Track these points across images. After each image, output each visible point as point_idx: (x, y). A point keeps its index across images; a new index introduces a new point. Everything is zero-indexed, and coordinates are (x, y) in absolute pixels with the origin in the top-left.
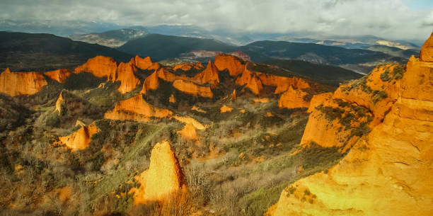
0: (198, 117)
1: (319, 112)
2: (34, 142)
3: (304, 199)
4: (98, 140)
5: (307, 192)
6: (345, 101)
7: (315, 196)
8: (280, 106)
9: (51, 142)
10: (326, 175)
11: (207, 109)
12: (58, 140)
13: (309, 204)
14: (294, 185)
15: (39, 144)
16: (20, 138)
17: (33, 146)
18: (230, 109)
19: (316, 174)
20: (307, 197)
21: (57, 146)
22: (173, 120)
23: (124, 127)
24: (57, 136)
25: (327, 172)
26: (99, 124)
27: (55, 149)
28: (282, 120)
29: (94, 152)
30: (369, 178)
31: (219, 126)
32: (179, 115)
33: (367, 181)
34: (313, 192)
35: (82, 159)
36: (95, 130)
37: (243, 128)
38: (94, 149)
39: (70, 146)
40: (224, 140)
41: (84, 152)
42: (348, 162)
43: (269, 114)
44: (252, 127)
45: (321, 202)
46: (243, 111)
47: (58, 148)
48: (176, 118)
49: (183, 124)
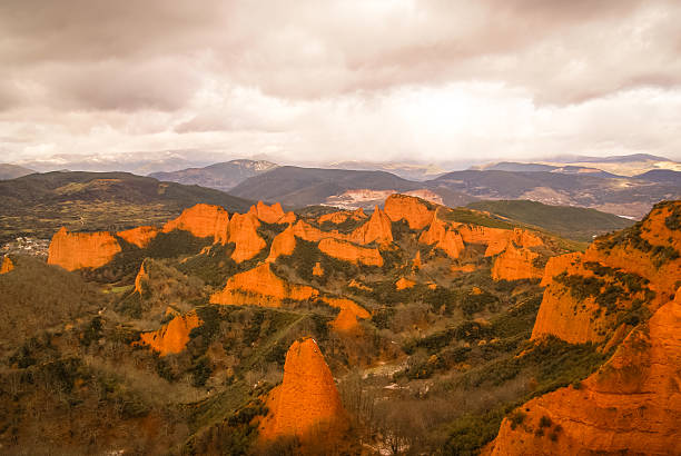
0: (360, 299)
1: (561, 286)
2: (102, 342)
3: (540, 433)
4: (200, 337)
5: (546, 422)
6: (604, 265)
7: (559, 429)
8: (495, 276)
9: (128, 342)
10: (577, 394)
11: (375, 285)
12: (140, 339)
13: (550, 442)
14: (522, 409)
15: (111, 344)
16: (82, 335)
17: (101, 348)
18: (411, 285)
19: (558, 390)
20: (546, 429)
21: (138, 348)
22: (320, 303)
23: (242, 317)
24: (138, 333)
25: (578, 387)
26: (200, 313)
27: (135, 353)
28: (497, 299)
29: (195, 357)
30: (654, 397)
31: (393, 312)
32: (330, 296)
33: (650, 402)
34: (555, 421)
35: (175, 368)
36: (195, 322)
37: (433, 315)
38: (195, 353)
39: (157, 348)
40: (403, 334)
41: (179, 357)
42: (614, 369)
43: (476, 291)
44: (448, 312)
45: (570, 438)
46: (433, 287)
47: (139, 352)
48: (325, 300)
49: (336, 311)
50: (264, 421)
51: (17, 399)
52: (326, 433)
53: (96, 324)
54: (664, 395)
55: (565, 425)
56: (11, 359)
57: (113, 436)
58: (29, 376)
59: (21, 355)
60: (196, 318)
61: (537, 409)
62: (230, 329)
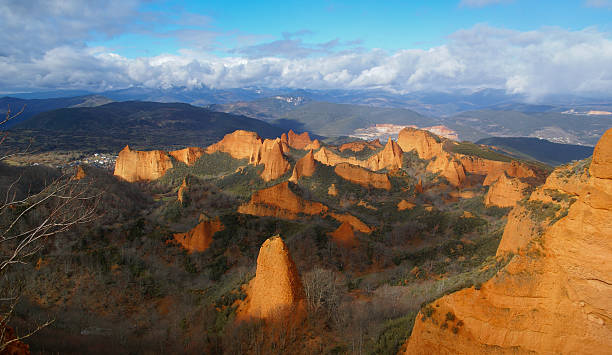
0: (362, 215)
2: (144, 239)
3: (445, 326)
4: (221, 240)
5: (451, 317)
6: (563, 192)
7: (461, 323)
8: (487, 203)
9: (164, 240)
11: (380, 205)
12: (172, 238)
13: (452, 334)
14: (434, 305)
15: (149, 241)
16: (128, 232)
17: (142, 243)
18: (410, 206)
19: (464, 290)
20: (450, 323)
21: (170, 245)
22: (329, 217)
23: (257, 225)
24: (172, 233)
25: (479, 287)
26: (225, 219)
27: (168, 249)
28: (486, 223)
29: (215, 256)
30: (547, 301)
31: (390, 229)
32: (337, 212)
33: (542, 306)
34: (459, 317)
35: (199, 264)
36: (218, 227)
37: (427, 233)
38: (216, 252)
39: (186, 246)
40: (395, 248)
41: (202, 255)
42: (509, 274)
43: (467, 214)
44: (440, 232)
45: (470, 332)
46: (430, 209)
47: (172, 249)
48: (333, 215)
49: (337, 224)
50: (242, 304)
51: (70, 276)
53: (140, 224)
54: (556, 301)
55: (466, 321)
56: (73, 247)
59: (80, 244)
60: (219, 224)
61: (450, 303)
62: (246, 234)
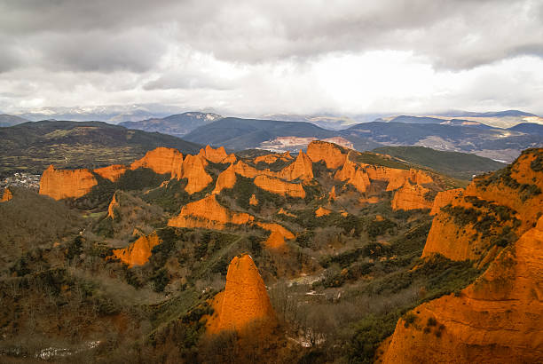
0: (287, 224)
1: (446, 215)
2: (82, 256)
3: (427, 331)
4: (160, 253)
5: (432, 322)
6: (481, 199)
7: (442, 327)
8: (394, 207)
9: (103, 256)
10: (457, 300)
11: (299, 213)
12: (112, 254)
13: (435, 338)
14: (414, 312)
15: (90, 258)
16: (67, 251)
17: (82, 261)
18: (327, 213)
19: (443, 297)
20: (433, 328)
21: (111, 261)
22: (255, 227)
23: (193, 237)
24: (111, 249)
25: (459, 295)
26: (161, 234)
27: (109, 265)
28: (395, 225)
29: (156, 269)
30: (518, 303)
31: (313, 234)
32: (263, 221)
33: (515, 308)
34: (440, 322)
35: (141, 277)
36: (156, 241)
37: (345, 237)
38: (156, 265)
39: (126, 261)
40: (321, 252)
41: (144, 269)
42: (487, 281)
43: (379, 218)
44: (357, 235)
45: (451, 335)
46: (345, 214)
47: (112, 265)
48: (259, 224)
49: (268, 233)
50: (210, 319)
51: (16, 300)
52: (259, 329)
53: (78, 242)
54: (526, 302)
55: (447, 325)
56: (11, 269)
57: (92, 330)
58: (26, 282)
59: (19, 266)
60: (157, 238)
61: (425, 312)
62: (184, 247)
